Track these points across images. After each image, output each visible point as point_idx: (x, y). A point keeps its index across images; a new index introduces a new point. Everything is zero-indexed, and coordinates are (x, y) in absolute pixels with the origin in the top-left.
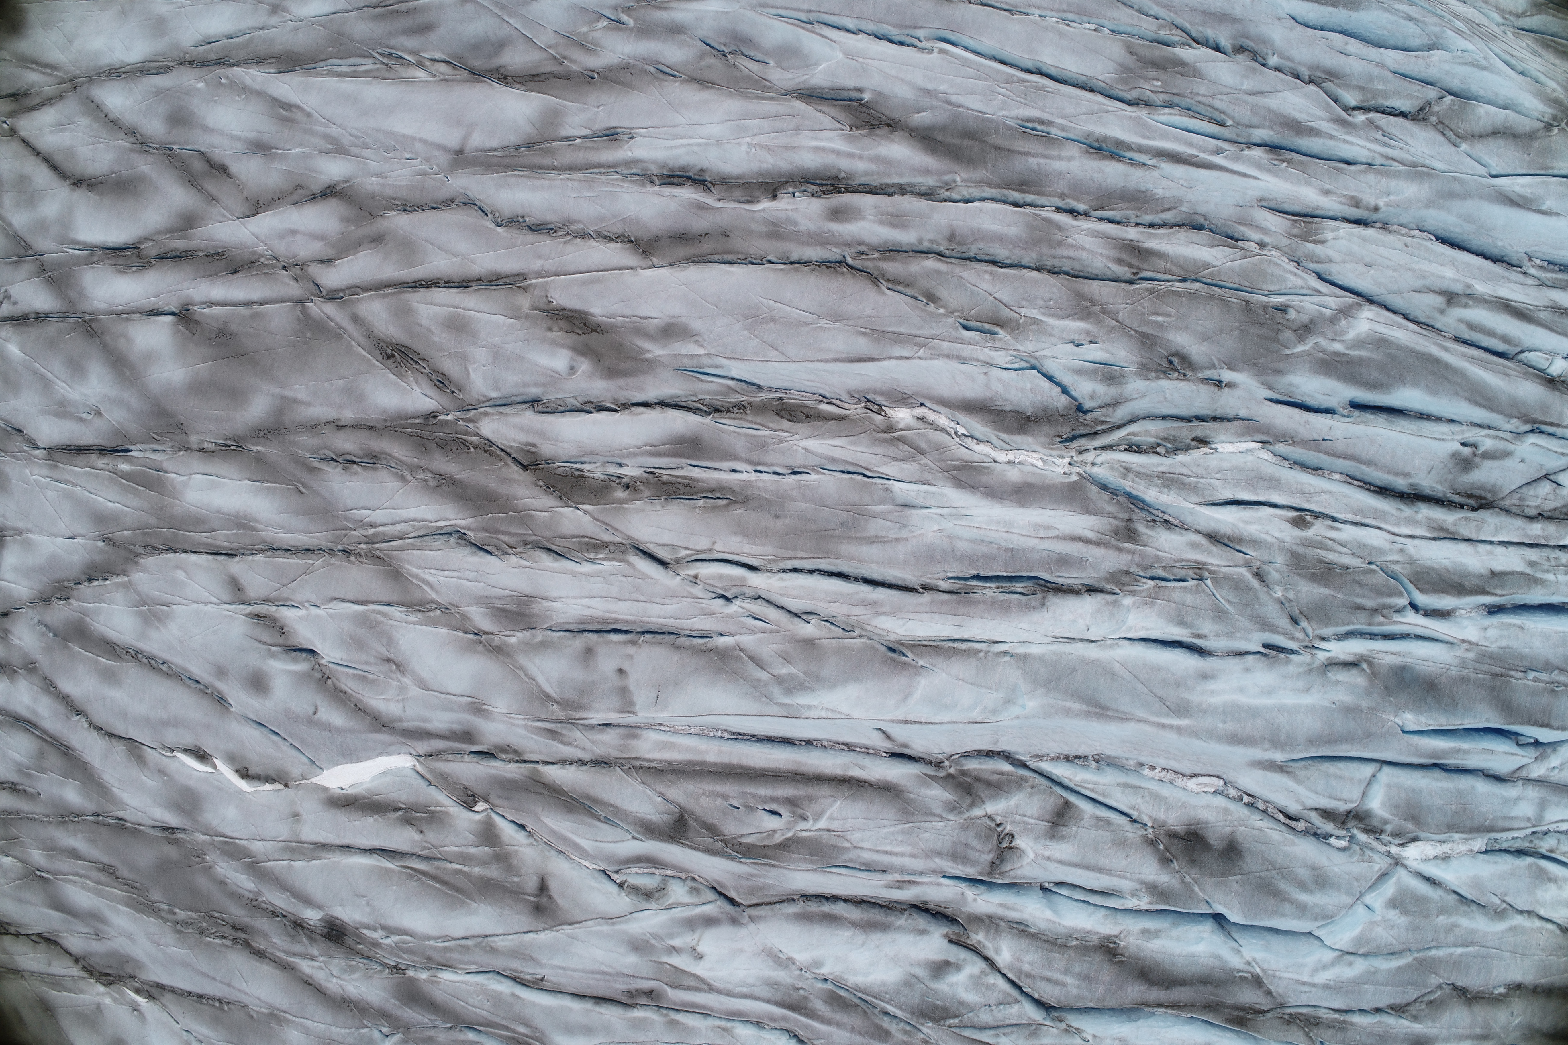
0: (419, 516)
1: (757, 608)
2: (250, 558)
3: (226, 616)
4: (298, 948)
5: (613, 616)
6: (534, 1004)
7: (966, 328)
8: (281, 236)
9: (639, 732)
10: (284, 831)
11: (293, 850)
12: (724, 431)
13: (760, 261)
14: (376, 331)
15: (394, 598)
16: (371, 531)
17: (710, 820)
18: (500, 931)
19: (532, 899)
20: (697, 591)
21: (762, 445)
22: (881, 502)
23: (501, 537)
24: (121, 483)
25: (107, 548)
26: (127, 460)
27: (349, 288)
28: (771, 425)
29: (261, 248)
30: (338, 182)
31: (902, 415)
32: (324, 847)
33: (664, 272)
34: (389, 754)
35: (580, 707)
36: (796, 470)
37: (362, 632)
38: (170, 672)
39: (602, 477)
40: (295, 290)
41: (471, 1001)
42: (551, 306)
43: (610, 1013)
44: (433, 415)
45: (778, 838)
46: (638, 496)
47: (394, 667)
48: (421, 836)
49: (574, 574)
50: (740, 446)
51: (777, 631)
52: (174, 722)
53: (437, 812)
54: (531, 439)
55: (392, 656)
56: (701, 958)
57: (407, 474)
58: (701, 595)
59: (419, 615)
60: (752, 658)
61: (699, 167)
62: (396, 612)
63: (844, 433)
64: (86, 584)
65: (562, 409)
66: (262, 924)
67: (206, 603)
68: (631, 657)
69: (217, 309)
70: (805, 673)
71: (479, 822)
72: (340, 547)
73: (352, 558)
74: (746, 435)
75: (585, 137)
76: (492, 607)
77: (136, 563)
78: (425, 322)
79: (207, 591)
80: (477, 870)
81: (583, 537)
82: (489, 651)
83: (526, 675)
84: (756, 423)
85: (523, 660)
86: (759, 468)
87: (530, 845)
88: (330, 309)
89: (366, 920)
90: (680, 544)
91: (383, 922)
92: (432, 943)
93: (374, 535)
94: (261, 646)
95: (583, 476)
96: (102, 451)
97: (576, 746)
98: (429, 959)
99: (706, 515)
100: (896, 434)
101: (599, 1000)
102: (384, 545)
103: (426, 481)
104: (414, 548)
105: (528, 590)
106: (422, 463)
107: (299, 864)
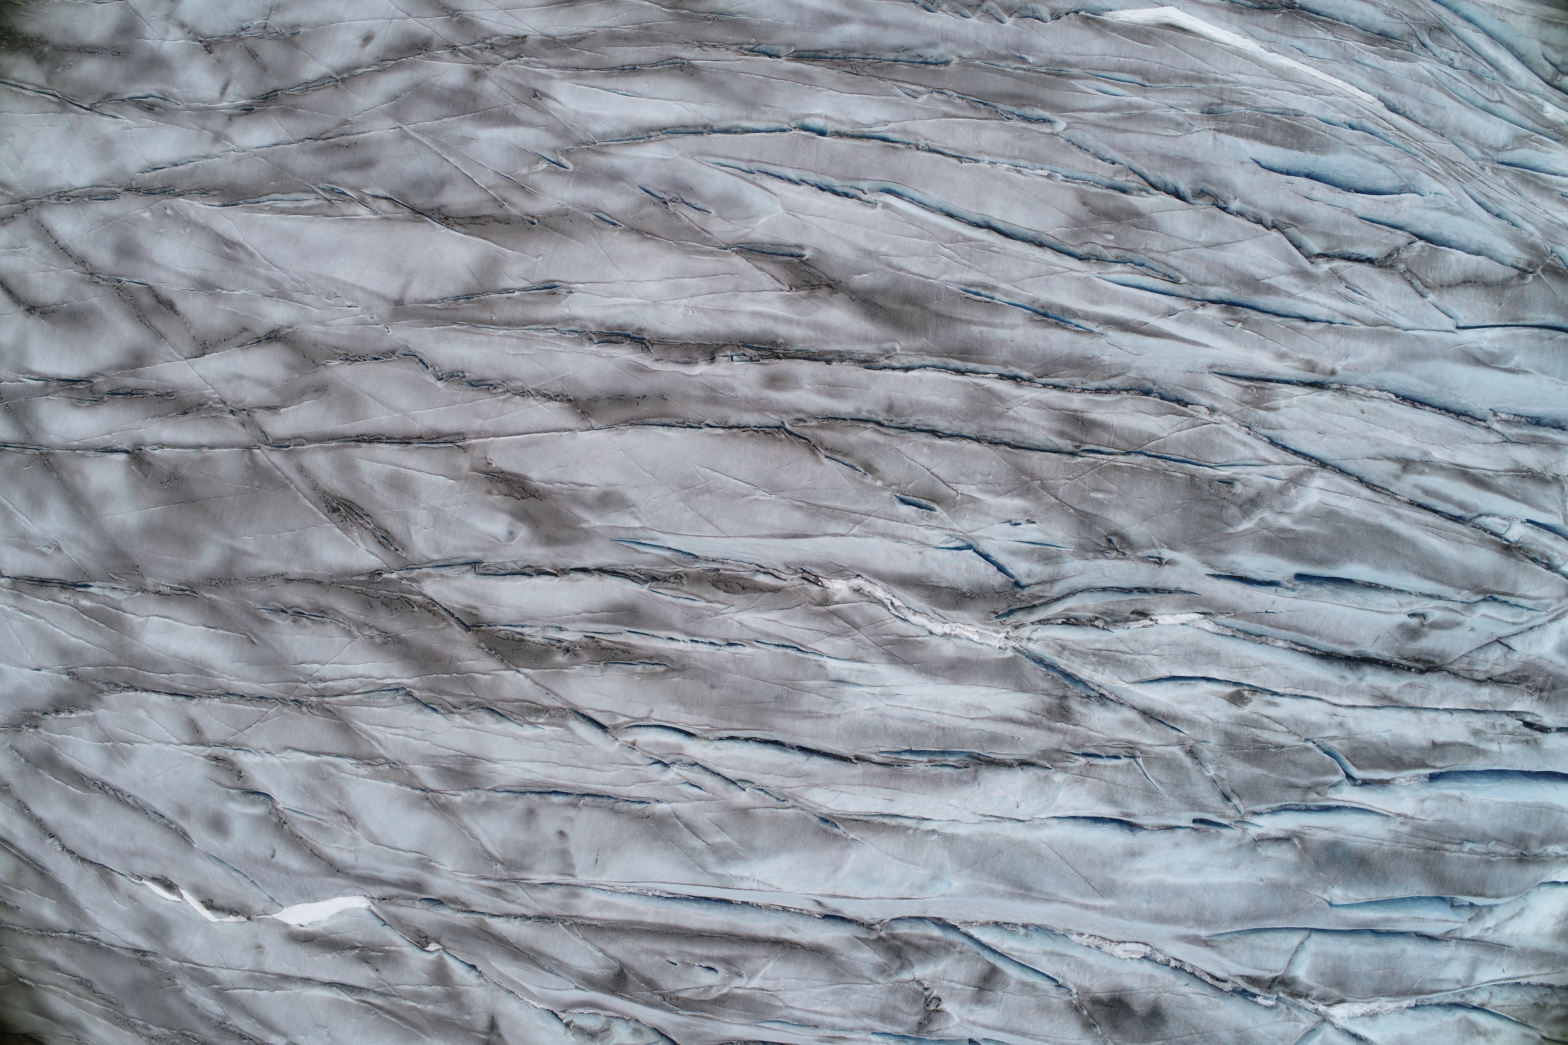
0: (366, 672)
1: (693, 775)
2: (208, 701)
3: (186, 757)
5: (553, 780)
7: (903, 501)
8: (228, 380)
9: (580, 891)
10: (248, 961)
11: (257, 980)
12: (660, 601)
13: (697, 426)
14: (321, 484)
15: (345, 750)
16: (321, 685)
17: (649, 975)
19: (483, 1036)
20: (635, 757)
21: (698, 617)
22: (815, 678)
23: (447, 697)
24: (83, 619)
25: (71, 682)
26: (88, 595)
27: (295, 438)
28: (707, 596)
29: (209, 391)
30: (282, 327)
31: (839, 587)
32: (286, 978)
33: (601, 435)
34: (345, 895)
35: (522, 868)
36: (732, 642)
37: (314, 782)
38: (136, 806)
39: (542, 641)
40: (242, 435)
42: (490, 469)
44: (378, 573)
45: (714, 994)
46: (578, 661)
47: (346, 819)
48: (376, 973)
49: (516, 737)
50: (676, 617)
51: (712, 799)
52: (141, 854)
53: (392, 952)
54: (472, 602)
55: (343, 808)
57: (354, 629)
58: (638, 761)
59: (369, 768)
60: (687, 826)
61: (636, 327)
62: (347, 764)
63: (779, 606)
64: (53, 715)
65: (502, 572)
67: (167, 743)
68: (571, 819)
69: (168, 451)
70: (739, 842)
71: (431, 962)
72: (292, 698)
73: (304, 709)
74: (680, 605)
75: (524, 290)
76: (438, 767)
77: (99, 699)
78: (368, 479)
79: (167, 731)
80: (430, 1008)
81: (524, 701)
82: (435, 808)
83: (471, 835)
84: (692, 594)
85: (467, 820)
86: (696, 638)
87: (481, 985)
88: (276, 458)
90: (618, 711)
93: (324, 689)
94: (220, 788)
95: (523, 640)
96: (64, 585)
97: (520, 904)
99: (644, 682)
100: (831, 607)
102: (333, 699)
103: (372, 637)
104: (361, 703)
105: (472, 751)
106: (368, 620)
107: (263, 994)
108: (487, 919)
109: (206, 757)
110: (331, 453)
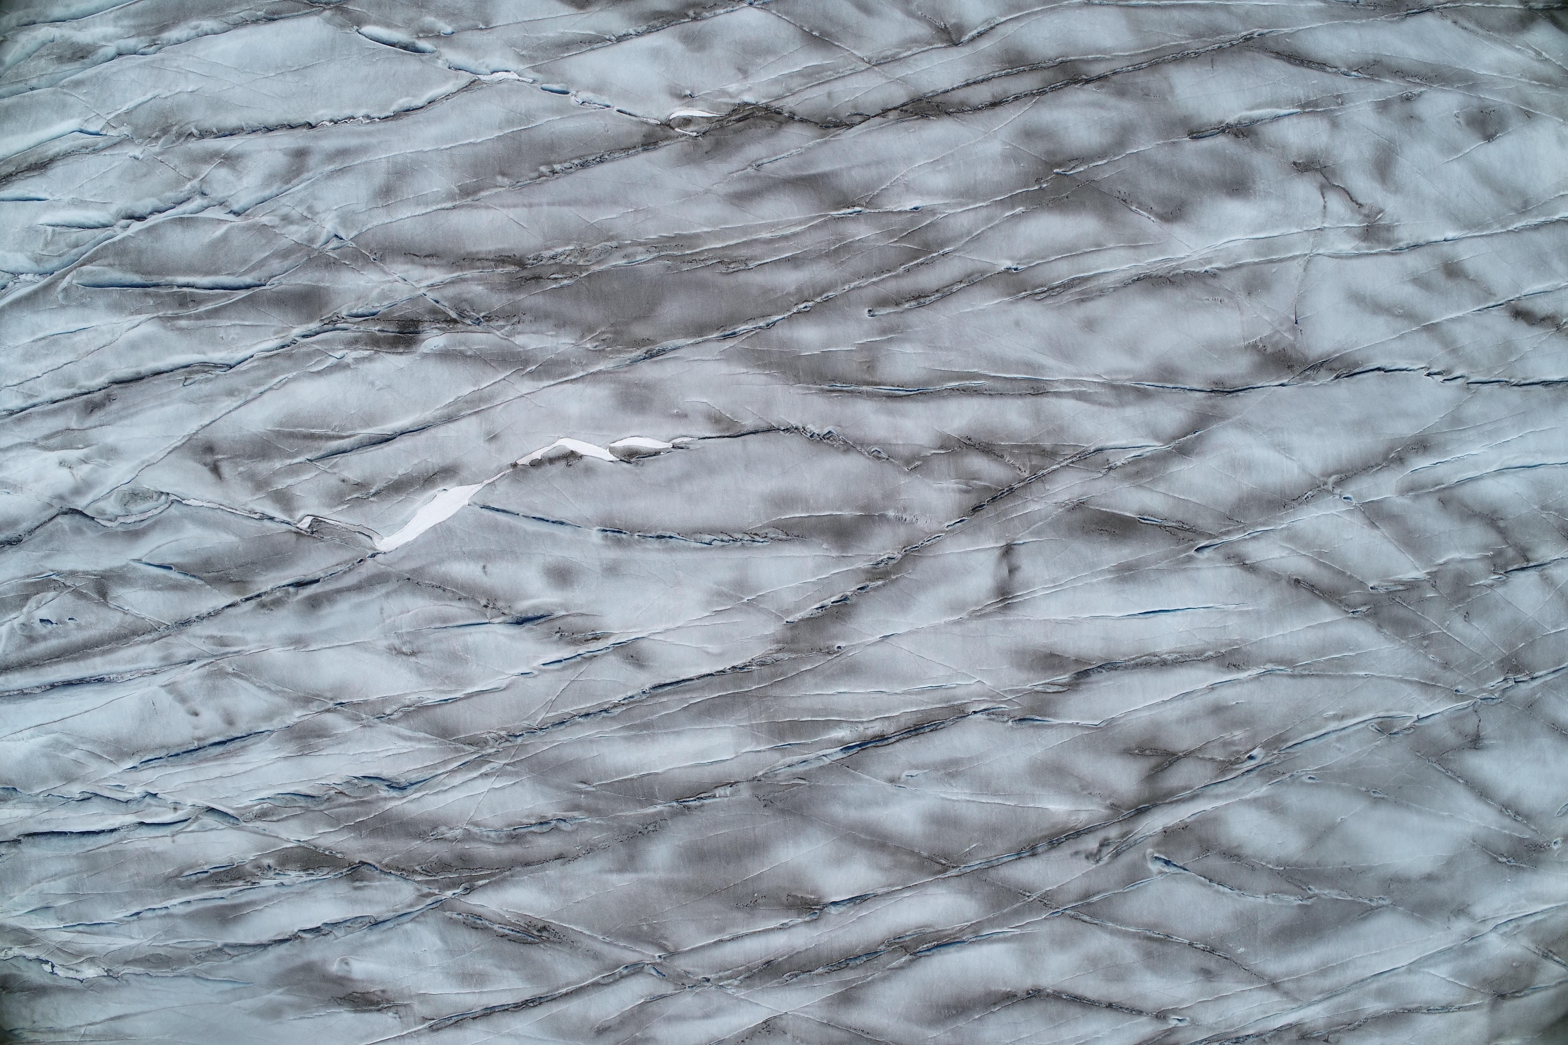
0: (441, 797)
1: (122, 796)
2: (630, 694)
3: (634, 626)
4: (450, 291)
5: (219, 762)
6: (183, 352)
8: (719, 1011)
9: (163, 663)
10: (500, 417)
11: (482, 400)
12: (201, 936)
14: (567, 949)
15: (438, 710)
16: (485, 769)
17: (83, 602)
18: (233, 413)
19: (220, 457)
20: (171, 799)
21: (169, 932)
22: (63, 908)
23: (352, 800)
24: (839, 715)
25: (829, 643)
26: (839, 742)
27: (616, 981)
28: (169, 949)
29: (742, 993)
31: (91, 973)
32: (450, 419)
34: (407, 545)
35: (210, 675)
36: (135, 918)
37: (456, 670)
38: (698, 536)
39: (289, 873)
40: (682, 964)
41: (238, 330)
42: (394, 1010)
43: (124, 371)
44: (469, 890)
45: (32, 603)
46: (255, 863)
47: (404, 649)
48: (342, 477)
49: (271, 786)
50: (184, 927)
51: (97, 782)
52: (670, 484)
53: (339, 505)
54: (359, 894)
55: (413, 659)
56: (61, 463)
57: (475, 830)
58: (166, 796)
59: (407, 702)
60: (101, 757)
62: (432, 698)
64: (849, 594)
65: (348, 924)
66: (498, 301)
67: (667, 630)
68: (195, 728)
69: (772, 924)
70: (58, 757)
71: (299, 509)
72: (519, 740)
73: (503, 733)
74: (183, 937)
76: (330, 737)
77: (778, 642)
78: (509, 973)
79: (671, 644)
80: (278, 464)
81: (278, 821)
82: (318, 695)
83: (268, 689)
84: (181, 948)
85: (277, 700)
86: (164, 912)
88: (631, 957)
89: (367, 366)
90: (199, 834)
91: (349, 373)
92: (290, 375)
93: (480, 766)
94: (579, 611)
95: (304, 870)
96: (881, 739)
97: (201, 637)
98: (290, 356)
99: (193, 861)
101: (138, 379)
102: (467, 759)
103: (451, 829)
104: (434, 766)
105: (307, 760)
106: (459, 846)
107: (467, 390)
108: (237, 598)
109: (611, 634)
110: (563, 981)
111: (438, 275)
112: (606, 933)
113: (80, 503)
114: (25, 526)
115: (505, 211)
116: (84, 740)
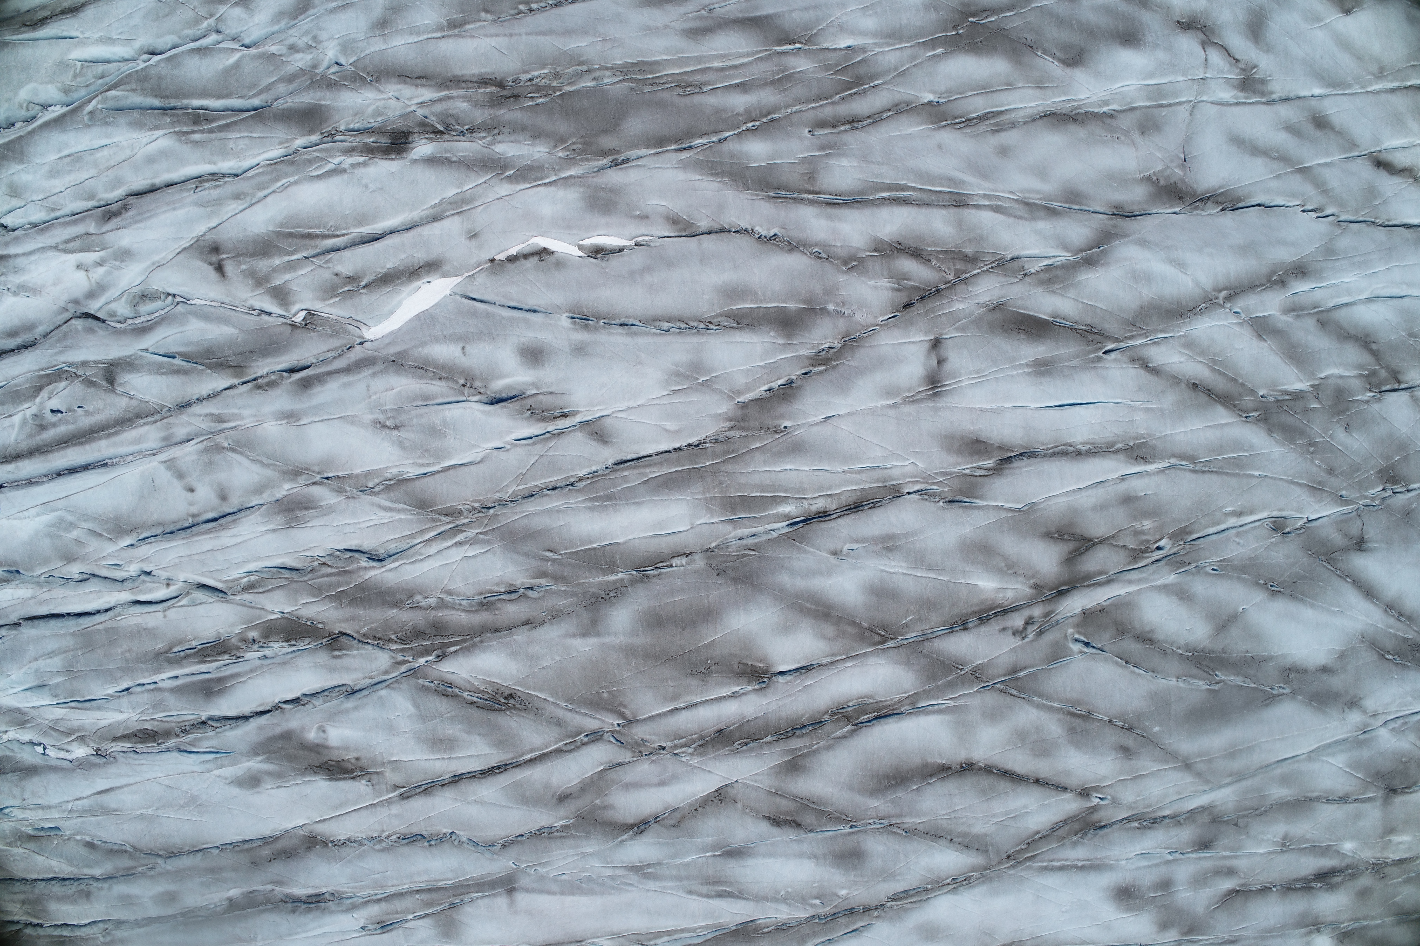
0: (418, 565)
1: (118, 574)
2: (594, 469)
3: (599, 404)
4: (438, 108)
5: (211, 535)
6: (195, 163)
7: (57, 828)
8: (675, 778)
9: (164, 444)
10: (480, 218)
11: (464, 201)
12: (189, 708)
13: (222, 848)
14: (531, 716)
15: (417, 483)
16: (460, 538)
17: (92, 390)
18: (238, 215)
19: (224, 256)
20: (164, 575)
21: (156, 706)
22: (56, 685)
23: (334, 570)
24: (785, 491)
25: (777, 422)
26: (787, 517)
27: (577, 748)
28: (156, 723)
29: (695, 761)
30: (632, 838)
31: (80, 752)
32: (435, 218)
33: (290, 825)
34: (392, 333)
35: (207, 450)
36: (125, 693)
37: (435, 443)
38: (658, 324)
39: (272, 644)
40: (639, 732)
41: (246, 141)
42: (367, 778)
43: (139, 183)
44: (441, 658)
45: (44, 394)
46: (240, 636)
47: (388, 423)
48: (335, 271)
49: (259, 558)
50: (171, 700)
51: (95, 561)
52: (633, 276)
53: (331, 297)
54: (337, 662)
55: (395, 433)
56: (78, 266)
57: (448, 598)
58: (160, 572)
59: (389, 476)
60: (101, 535)
61: (297, 914)
62: (412, 471)
63: (107, 729)
64: (794, 377)
65: (326, 693)
66: (481, 116)
67: (629, 408)
68: (191, 504)
69: (725, 692)
70: (61, 536)
71: (294, 303)
72: (492, 511)
73: (477, 505)
74: (170, 710)
75: (407, 921)
76: (316, 508)
77: (730, 420)
78: (477, 738)
79: (633, 421)
80: (277, 261)
81: (264, 592)
82: (306, 469)
83: (261, 462)
84: (167, 722)
85: (269, 473)
86: (153, 686)
87: (245, 301)
88: (591, 724)
89: (362, 170)
90: (190, 608)
91: (345, 176)
92: (292, 179)
93: (455, 535)
94: (549, 390)
95: (287, 641)
96: (823, 515)
97: (200, 416)
98: (293, 163)
99: (183, 636)
100: (73, 737)
101: (153, 190)
102: (443, 529)
103: (426, 597)
104: (412, 536)
105: (293, 532)
106: (433, 613)
107: (451, 192)
108: (235, 381)
109: (578, 412)
110: (527, 747)
111: (427, 94)
112: (569, 700)
113: (93, 307)
114: (41, 329)
115: (488, 40)
116: (86, 517)
